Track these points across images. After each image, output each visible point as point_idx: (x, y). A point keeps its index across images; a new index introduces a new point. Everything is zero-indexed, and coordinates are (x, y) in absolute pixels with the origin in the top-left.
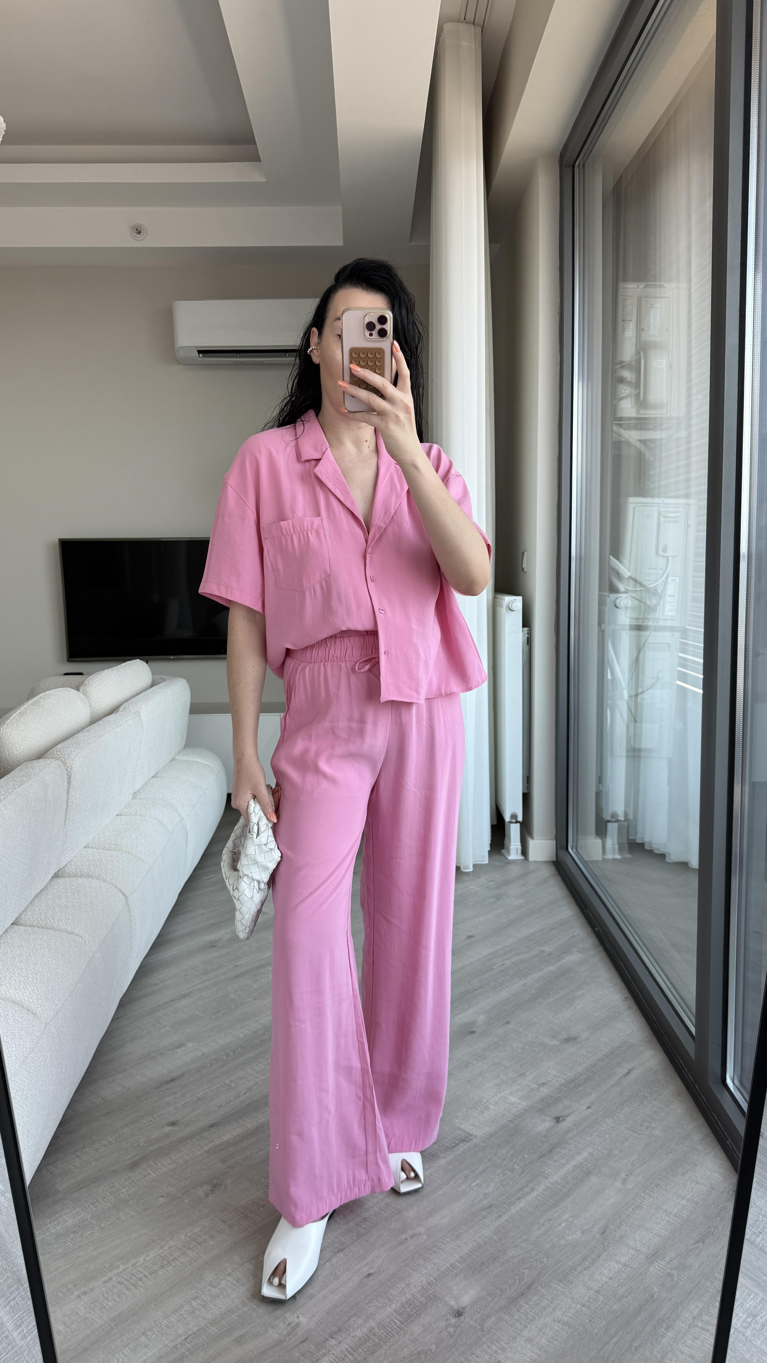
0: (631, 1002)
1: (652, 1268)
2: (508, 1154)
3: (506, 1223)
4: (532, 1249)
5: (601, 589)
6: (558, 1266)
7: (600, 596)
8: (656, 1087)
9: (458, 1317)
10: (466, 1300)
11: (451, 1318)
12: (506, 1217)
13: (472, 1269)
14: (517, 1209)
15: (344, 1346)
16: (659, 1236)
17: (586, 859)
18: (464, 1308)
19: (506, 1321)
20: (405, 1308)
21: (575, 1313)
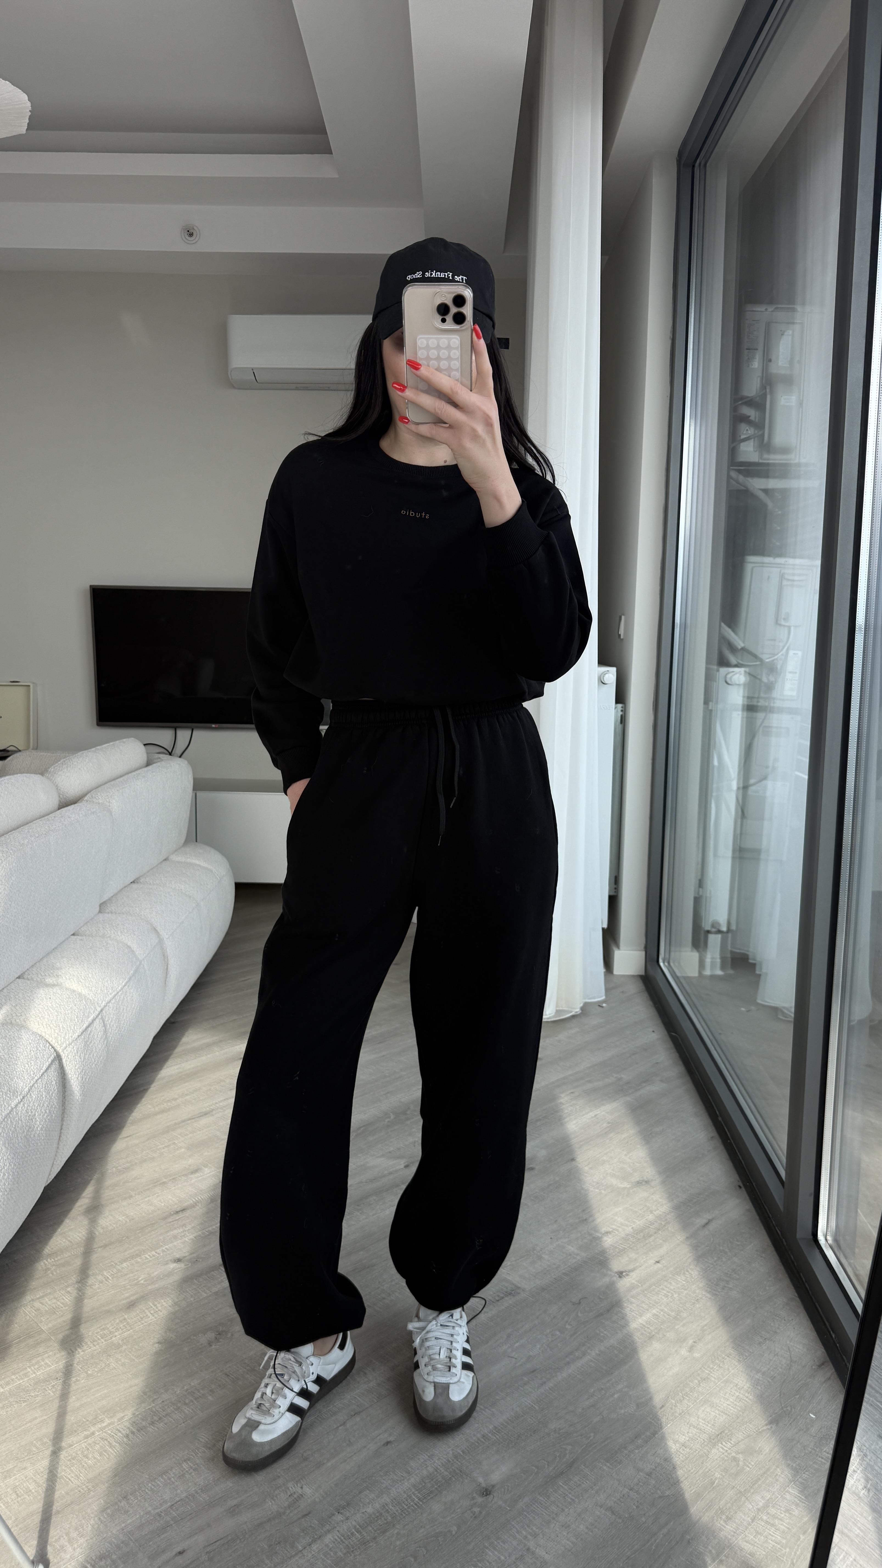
0: (718, 1142)
1: (714, 1451)
2: (559, 1311)
3: (551, 1392)
4: (577, 1423)
5: (708, 661)
6: (606, 1443)
7: (707, 669)
8: (737, 1241)
9: (486, 1496)
10: (496, 1477)
11: (477, 1497)
12: (551, 1384)
13: (507, 1441)
14: (565, 1374)
15: (352, 1523)
16: (726, 1414)
17: (679, 974)
18: (493, 1486)
19: (540, 1503)
20: (425, 1484)
21: (621, 1497)
